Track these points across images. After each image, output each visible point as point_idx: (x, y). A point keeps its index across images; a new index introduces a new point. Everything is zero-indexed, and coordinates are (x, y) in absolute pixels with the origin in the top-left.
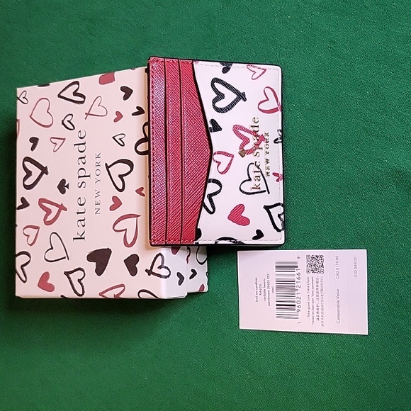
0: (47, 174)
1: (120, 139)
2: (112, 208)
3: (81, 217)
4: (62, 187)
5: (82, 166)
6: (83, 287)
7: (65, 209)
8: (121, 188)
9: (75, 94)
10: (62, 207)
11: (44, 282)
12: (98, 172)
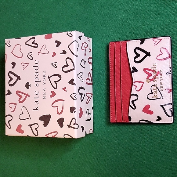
0: (20, 79)
1: (55, 65)
2: (51, 96)
3: (36, 100)
4: (27, 86)
5: (37, 76)
6: (37, 132)
7: (29, 96)
8: (55, 87)
9: (33, 43)
10: (27, 95)
11: (19, 129)
12: (44, 80)
